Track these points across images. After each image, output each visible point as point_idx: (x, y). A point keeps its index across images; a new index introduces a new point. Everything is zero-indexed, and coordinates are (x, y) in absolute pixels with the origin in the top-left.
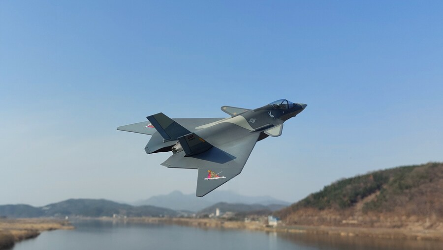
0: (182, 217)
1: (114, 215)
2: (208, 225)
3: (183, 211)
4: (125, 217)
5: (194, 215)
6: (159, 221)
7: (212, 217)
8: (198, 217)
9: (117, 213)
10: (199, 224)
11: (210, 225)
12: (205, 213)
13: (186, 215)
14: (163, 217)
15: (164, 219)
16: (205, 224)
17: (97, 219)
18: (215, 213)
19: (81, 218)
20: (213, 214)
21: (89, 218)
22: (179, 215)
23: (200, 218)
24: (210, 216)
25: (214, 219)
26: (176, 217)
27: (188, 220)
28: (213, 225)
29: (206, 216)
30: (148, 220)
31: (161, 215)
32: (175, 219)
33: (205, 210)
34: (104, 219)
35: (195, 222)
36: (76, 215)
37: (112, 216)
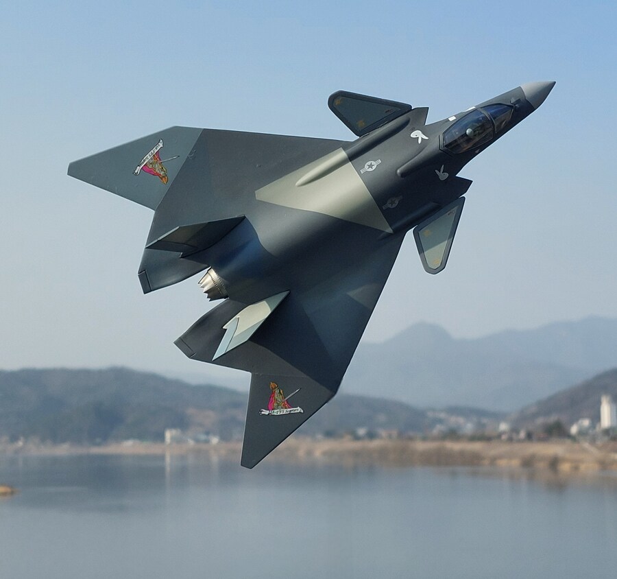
0: (453, 434)
1: (168, 435)
2: (565, 467)
3: (454, 410)
4: (215, 440)
5: (503, 427)
6: (356, 454)
7: (582, 433)
8: (522, 435)
9: (181, 423)
10: (528, 463)
11: (576, 468)
12: (553, 419)
13: (469, 427)
14: (371, 436)
15: (375, 444)
16: (554, 463)
17: (95, 450)
18: (596, 418)
19: (36, 450)
20: (586, 423)
21: (64, 450)
22: (438, 429)
23: (529, 436)
24: (574, 430)
25: (593, 441)
26: (425, 439)
27: (477, 446)
28: (589, 467)
29: (557, 431)
30: (309, 453)
31: (362, 432)
32: (420, 446)
33: (548, 406)
34: (129, 447)
35: (508, 457)
36: (14, 439)
37: (160, 437)
